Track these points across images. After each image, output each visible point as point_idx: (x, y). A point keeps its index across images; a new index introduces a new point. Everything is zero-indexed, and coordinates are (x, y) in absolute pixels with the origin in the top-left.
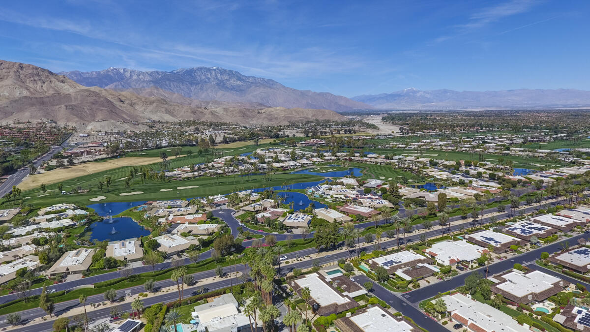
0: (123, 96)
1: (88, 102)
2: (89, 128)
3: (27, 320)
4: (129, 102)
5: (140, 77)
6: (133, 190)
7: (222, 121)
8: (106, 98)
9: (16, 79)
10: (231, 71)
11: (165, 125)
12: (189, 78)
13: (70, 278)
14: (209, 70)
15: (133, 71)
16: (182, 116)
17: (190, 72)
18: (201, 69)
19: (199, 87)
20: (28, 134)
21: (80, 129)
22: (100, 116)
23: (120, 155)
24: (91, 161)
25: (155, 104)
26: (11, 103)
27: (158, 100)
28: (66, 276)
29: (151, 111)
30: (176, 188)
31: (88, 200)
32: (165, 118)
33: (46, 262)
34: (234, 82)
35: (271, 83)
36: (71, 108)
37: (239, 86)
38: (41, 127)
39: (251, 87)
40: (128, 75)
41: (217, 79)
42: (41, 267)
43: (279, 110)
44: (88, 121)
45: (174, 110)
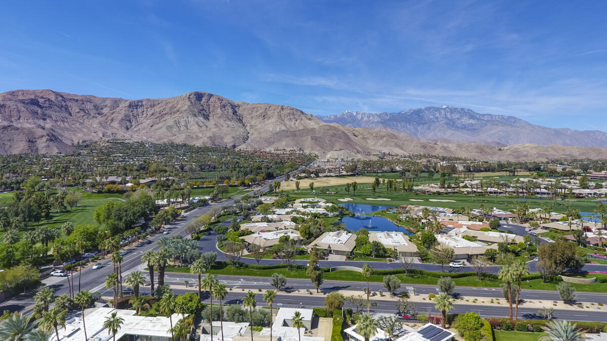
0: (357, 131)
1: (329, 134)
2: (328, 156)
3: (291, 288)
4: (362, 136)
5: (370, 119)
6: (379, 197)
7: (457, 156)
8: (343, 131)
9: (278, 118)
10: (463, 109)
11: (395, 157)
12: (417, 118)
13: (332, 258)
14: (438, 109)
15: (364, 114)
16: (411, 151)
17: (418, 113)
18: (430, 108)
19: (426, 127)
20: (283, 157)
21: (321, 156)
22: (337, 147)
23: (357, 174)
24: (333, 176)
25: (385, 139)
26: (273, 135)
27: (389, 135)
28: (328, 255)
29: (381, 145)
30: (428, 200)
31: (337, 199)
32: (395, 151)
33: (307, 236)
34: (465, 120)
35: (513, 120)
36: (315, 139)
37: (472, 125)
38: (292, 153)
39: (486, 125)
40: (359, 117)
41: (447, 118)
42: (302, 240)
43: (528, 147)
44: (327, 150)
45: (403, 144)
